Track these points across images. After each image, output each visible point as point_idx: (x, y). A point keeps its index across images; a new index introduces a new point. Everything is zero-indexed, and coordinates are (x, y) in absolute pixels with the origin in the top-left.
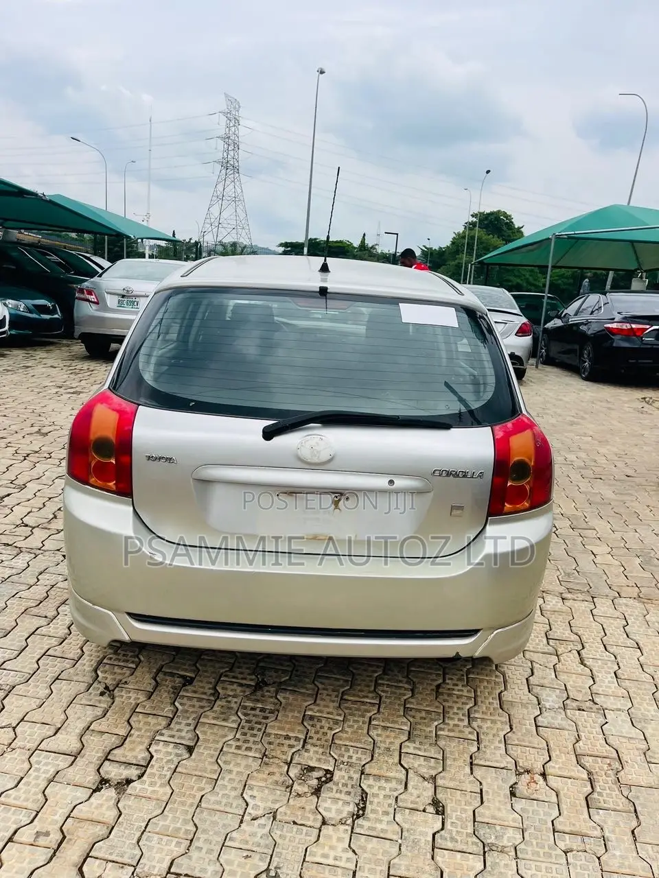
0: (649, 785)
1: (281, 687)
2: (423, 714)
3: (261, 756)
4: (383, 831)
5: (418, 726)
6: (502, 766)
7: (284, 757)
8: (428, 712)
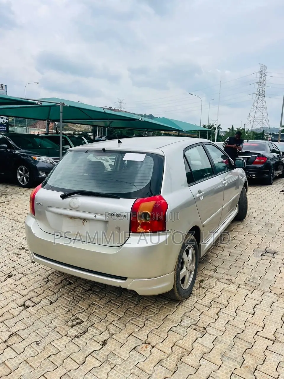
0: (192, 365)
1: (94, 293)
2: (131, 314)
3: (68, 311)
4: (80, 344)
5: (125, 317)
6: (141, 338)
7: (74, 313)
8: (134, 313)
